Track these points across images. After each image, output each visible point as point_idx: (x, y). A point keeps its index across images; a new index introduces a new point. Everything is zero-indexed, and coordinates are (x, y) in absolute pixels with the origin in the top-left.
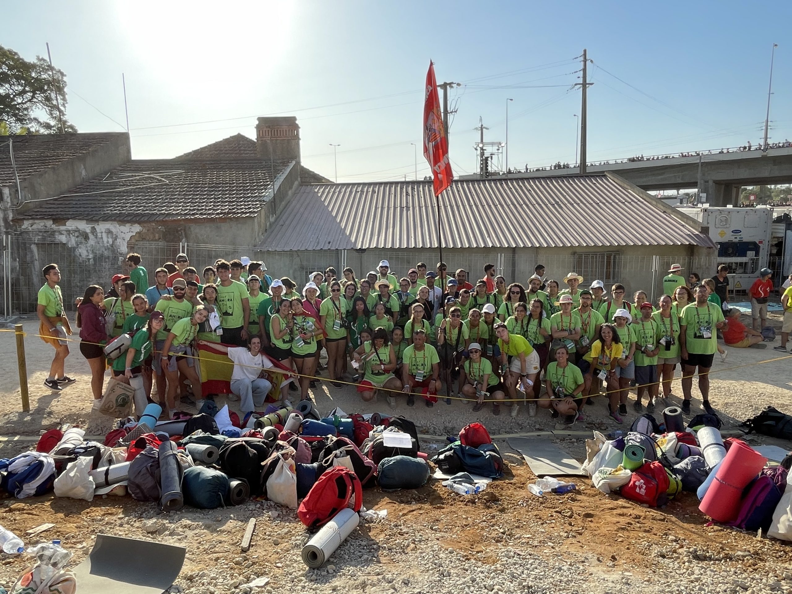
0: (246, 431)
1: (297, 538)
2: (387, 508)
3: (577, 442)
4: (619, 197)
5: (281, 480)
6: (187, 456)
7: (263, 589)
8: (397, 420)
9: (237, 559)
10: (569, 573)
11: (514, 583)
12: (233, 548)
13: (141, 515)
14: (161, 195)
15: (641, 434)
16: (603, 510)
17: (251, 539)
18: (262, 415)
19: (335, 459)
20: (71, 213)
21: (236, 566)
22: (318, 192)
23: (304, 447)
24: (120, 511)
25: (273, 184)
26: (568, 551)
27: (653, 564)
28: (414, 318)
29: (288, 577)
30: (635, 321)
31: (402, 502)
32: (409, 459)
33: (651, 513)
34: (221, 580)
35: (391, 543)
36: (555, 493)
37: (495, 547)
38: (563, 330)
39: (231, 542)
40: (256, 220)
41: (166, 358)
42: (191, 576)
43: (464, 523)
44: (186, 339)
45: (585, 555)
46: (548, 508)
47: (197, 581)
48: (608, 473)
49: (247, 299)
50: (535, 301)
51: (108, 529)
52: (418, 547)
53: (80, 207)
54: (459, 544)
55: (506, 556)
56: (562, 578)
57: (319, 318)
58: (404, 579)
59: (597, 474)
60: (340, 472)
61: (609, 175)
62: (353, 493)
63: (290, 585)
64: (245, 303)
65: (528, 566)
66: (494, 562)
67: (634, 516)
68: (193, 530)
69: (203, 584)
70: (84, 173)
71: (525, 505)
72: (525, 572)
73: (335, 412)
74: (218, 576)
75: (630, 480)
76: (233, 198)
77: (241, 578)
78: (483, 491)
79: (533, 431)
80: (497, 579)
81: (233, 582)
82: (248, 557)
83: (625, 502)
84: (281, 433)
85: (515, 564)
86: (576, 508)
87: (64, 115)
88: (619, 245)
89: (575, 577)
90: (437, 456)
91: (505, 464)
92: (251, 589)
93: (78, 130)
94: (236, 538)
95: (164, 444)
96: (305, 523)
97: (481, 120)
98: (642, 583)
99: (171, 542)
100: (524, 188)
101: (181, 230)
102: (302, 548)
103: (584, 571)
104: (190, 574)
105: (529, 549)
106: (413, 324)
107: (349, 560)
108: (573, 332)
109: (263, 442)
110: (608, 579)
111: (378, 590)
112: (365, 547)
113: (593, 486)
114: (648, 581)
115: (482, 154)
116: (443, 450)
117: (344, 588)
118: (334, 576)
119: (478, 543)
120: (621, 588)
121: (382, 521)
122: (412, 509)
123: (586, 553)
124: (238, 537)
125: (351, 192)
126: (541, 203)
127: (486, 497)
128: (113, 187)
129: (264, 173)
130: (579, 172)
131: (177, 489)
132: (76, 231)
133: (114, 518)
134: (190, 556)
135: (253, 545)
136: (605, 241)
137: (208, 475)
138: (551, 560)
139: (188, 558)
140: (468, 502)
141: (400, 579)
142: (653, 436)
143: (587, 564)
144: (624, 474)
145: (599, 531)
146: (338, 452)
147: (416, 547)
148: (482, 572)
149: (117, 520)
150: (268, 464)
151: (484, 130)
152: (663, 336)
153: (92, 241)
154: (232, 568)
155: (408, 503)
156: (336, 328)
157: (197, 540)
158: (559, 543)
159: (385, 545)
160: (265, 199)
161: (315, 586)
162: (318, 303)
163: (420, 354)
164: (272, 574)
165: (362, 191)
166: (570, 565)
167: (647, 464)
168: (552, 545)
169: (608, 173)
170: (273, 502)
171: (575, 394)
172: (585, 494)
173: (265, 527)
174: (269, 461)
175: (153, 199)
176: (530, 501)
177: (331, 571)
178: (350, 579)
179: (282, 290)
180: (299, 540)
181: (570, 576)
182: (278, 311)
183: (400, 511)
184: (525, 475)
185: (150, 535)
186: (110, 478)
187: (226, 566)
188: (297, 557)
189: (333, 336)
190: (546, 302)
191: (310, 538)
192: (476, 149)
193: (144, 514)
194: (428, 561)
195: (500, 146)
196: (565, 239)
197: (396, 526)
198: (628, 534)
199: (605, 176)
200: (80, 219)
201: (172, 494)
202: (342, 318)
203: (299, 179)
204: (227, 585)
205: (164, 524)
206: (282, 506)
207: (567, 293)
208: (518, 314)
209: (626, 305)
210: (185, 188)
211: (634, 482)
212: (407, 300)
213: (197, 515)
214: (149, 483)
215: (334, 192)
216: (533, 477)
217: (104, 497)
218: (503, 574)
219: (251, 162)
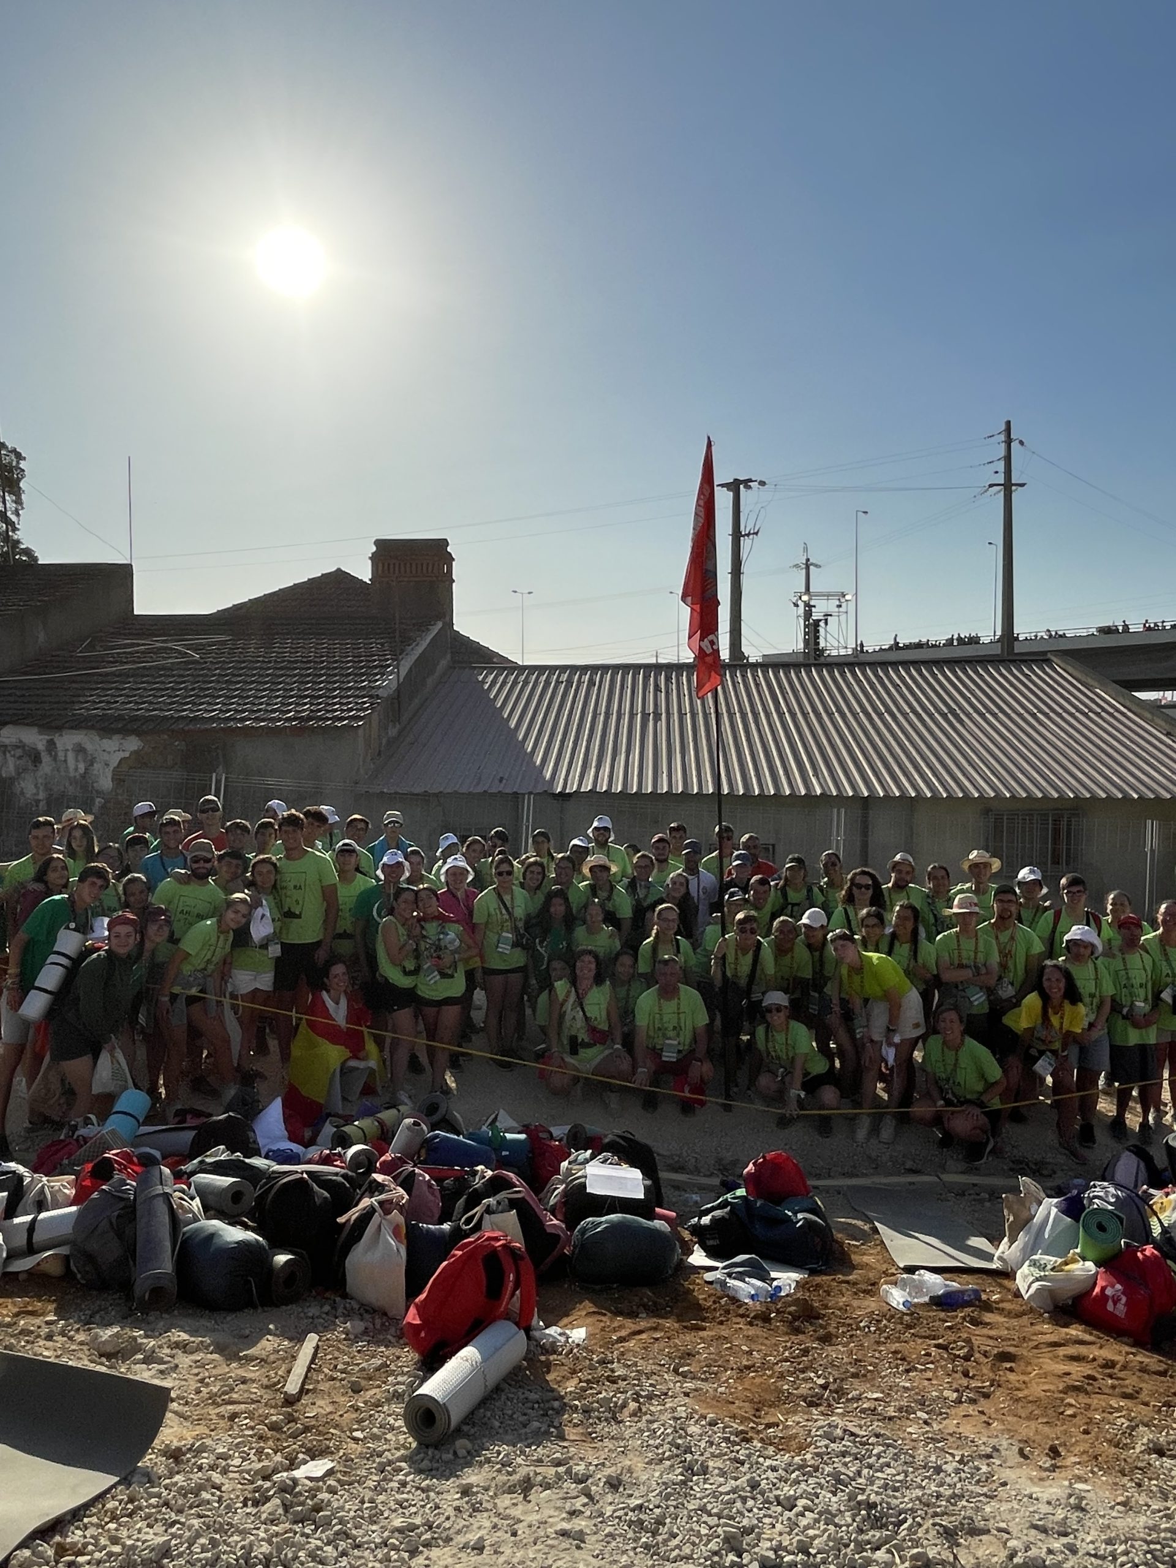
0: (314, 1152)
1: (400, 1379)
2: (587, 1326)
3: (990, 1200)
4: (1077, 703)
5: (376, 1256)
6: (192, 1199)
7: (321, 1483)
8: (618, 1140)
9: (274, 1418)
10: (956, 1479)
11: (840, 1494)
12: (267, 1396)
13: (91, 1317)
14: (184, 682)
15: (1118, 1186)
16: (1036, 1347)
17: (306, 1377)
18: (349, 1120)
19: (486, 1216)
20: (10, 712)
21: (270, 1434)
22: (483, 682)
23: (425, 1188)
24: (51, 1307)
25: (398, 664)
26: (958, 1430)
27: (1137, 1468)
28: (657, 934)
29: (374, 1462)
30: (1108, 952)
31: (618, 1313)
32: (638, 1222)
33: (1139, 1358)
34: (237, 1462)
35: (590, 1400)
36: (937, 1305)
37: (806, 1417)
38: (961, 966)
39: (265, 1381)
40: (361, 732)
41: (167, 999)
42: (179, 1449)
43: (745, 1363)
44: (209, 961)
45: (993, 1442)
46: (921, 1337)
47: (188, 1460)
48: (1049, 1267)
49: (333, 888)
50: (901, 906)
51: (23, 1343)
52: (644, 1410)
53: (29, 702)
54: (732, 1407)
55: (826, 1436)
56: (941, 1489)
57: (471, 927)
58: (610, 1476)
59: (1025, 1269)
60: (493, 1243)
61: (1055, 659)
62: (515, 1290)
63: (376, 1478)
64: (329, 894)
65: (871, 1461)
66: (801, 1448)
67: (1100, 1361)
68: (192, 1353)
69: (200, 1468)
70: (42, 637)
71: (872, 1329)
72: (865, 1471)
73: (495, 1119)
74: (231, 1452)
75: (1095, 1284)
76: (321, 689)
77: (278, 1458)
78: (787, 1295)
79: (899, 1174)
80: (803, 1485)
81: (260, 1465)
82: (296, 1415)
83: (1085, 1331)
84: (383, 1158)
85: (844, 1454)
86: (980, 1338)
87: (15, 529)
88: (1076, 797)
89: (970, 1488)
90: (696, 1219)
91: (837, 1242)
92: (295, 1482)
93: (39, 557)
94: (276, 1374)
95: (148, 1172)
96: (417, 1347)
97: (806, 549)
98: (1112, 1508)
99: (145, 1374)
100: (886, 681)
101: (217, 748)
102: (406, 1399)
103: (990, 1475)
104: (176, 1444)
105: (876, 1423)
106: (655, 946)
107: (501, 1431)
108: (983, 971)
109: (344, 1176)
110: (1039, 1495)
111: (554, 1497)
112: (536, 1406)
113: (1017, 1294)
114: (1123, 1504)
115: (808, 614)
116: (709, 1206)
117: (487, 1489)
118: (469, 1465)
119: (770, 1406)
120: (1067, 1518)
121: (575, 1350)
122: (638, 1328)
123: (997, 1436)
124: (280, 1373)
125: (547, 683)
126: (920, 711)
127: (793, 1308)
128: (94, 665)
129: (382, 644)
130: (999, 652)
131: (166, 1266)
132: (18, 747)
133: (38, 1321)
134: (181, 1407)
135: (308, 1391)
136: (1049, 789)
137: (228, 1239)
138: (921, 1450)
139: (176, 1413)
140: (755, 1317)
141: (601, 1475)
142: (1145, 1192)
143: (998, 1462)
144: (1082, 1270)
145: (1026, 1392)
146: (491, 1201)
147: (640, 1409)
148: (774, 1469)
149: (43, 1325)
150: (352, 1221)
151: (811, 567)
152: (1167, 986)
153: (46, 766)
154: (261, 1438)
155: (632, 1315)
156: (505, 948)
157: (197, 1375)
158: (941, 1413)
159: (577, 1402)
160: (380, 692)
161: (427, 1482)
162: (470, 897)
163: (670, 1006)
164: (341, 1453)
165: (569, 682)
166: (960, 1462)
167: (1131, 1250)
168: (926, 1416)
169: (1055, 656)
170: (358, 1302)
171: (984, 1098)
172: (1001, 1311)
173: (336, 1354)
174: (353, 1214)
175: (167, 689)
176: (884, 1322)
177: (462, 1452)
178: (499, 1471)
179: (403, 872)
180: (403, 1384)
181: (959, 1485)
182: (391, 912)
183: (615, 1330)
184: (878, 1266)
185: (104, 1360)
186: (37, 1237)
187: (250, 1433)
188: (395, 1420)
189: (496, 964)
190: (926, 909)
191: (424, 1380)
192: (796, 605)
193: (97, 1317)
194: (663, 1440)
195: (843, 600)
196: (967, 783)
197: (603, 1362)
198: (1088, 1401)
199: (1048, 662)
200: (27, 725)
201: (158, 1277)
202: (516, 929)
203: (449, 656)
204: (248, 1472)
205: (135, 1338)
206: (375, 1311)
207: (969, 890)
208: (868, 933)
209: (1093, 919)
210: (229, 668)
211: (1103, 1289)
212: (646, 896)
213: (203, 1322)
214: (110, 1250)
215: (515, 683)
216: (893, 1271)
217: (21, 1277)
218: (818, 1474)
219: (358, 621)
